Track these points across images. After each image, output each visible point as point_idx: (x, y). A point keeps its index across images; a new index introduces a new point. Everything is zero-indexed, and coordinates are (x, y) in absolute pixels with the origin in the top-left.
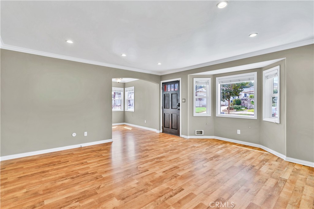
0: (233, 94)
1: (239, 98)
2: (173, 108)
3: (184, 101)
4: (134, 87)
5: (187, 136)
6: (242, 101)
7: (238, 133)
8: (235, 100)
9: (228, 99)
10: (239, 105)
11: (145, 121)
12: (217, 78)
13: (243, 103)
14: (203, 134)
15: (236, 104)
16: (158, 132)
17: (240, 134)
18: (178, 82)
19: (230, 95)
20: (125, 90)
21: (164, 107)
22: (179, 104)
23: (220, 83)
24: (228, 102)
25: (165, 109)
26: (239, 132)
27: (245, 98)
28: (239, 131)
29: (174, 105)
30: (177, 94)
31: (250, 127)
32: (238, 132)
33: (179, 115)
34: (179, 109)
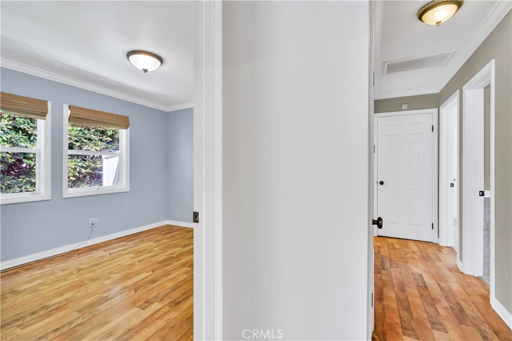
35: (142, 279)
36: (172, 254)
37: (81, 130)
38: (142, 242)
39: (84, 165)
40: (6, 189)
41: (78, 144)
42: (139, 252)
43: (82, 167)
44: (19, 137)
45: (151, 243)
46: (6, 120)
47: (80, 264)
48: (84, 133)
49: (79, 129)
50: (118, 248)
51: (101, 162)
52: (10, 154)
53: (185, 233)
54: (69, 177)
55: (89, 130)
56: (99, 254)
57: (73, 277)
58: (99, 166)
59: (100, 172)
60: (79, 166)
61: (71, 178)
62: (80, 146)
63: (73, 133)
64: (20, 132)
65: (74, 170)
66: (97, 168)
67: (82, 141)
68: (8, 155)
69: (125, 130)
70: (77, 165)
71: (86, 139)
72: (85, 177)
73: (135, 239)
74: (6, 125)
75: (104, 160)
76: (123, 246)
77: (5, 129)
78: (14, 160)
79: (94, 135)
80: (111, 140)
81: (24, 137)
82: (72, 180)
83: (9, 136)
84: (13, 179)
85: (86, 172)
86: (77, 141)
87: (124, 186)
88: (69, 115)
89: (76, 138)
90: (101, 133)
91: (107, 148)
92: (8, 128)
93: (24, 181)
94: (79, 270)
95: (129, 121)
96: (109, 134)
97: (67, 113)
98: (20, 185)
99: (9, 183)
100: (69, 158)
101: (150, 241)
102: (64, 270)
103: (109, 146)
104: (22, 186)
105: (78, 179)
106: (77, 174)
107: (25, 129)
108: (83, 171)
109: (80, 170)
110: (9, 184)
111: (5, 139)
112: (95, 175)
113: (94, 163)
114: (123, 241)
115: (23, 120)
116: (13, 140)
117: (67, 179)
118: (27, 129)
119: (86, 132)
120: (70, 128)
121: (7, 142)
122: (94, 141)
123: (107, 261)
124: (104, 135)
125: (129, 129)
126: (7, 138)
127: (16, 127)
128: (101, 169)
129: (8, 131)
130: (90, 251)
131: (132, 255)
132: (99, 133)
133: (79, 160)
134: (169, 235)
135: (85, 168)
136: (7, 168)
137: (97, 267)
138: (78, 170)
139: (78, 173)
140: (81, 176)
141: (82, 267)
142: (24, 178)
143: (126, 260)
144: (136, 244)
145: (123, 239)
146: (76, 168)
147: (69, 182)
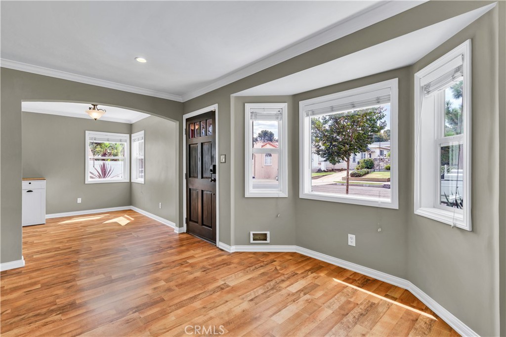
0: (354, 149)
1: (370, 157)
2: (204, 176)
3: (224, 161)
4: (143, 132)
5: (230, 245)
6: (376, 163)
7: (350, 244)
8: (364, 160)
9: (345, 158)
10: (371, 168)
11: (160, 204)
12: (302, 104)
13: (378, 165)
14: (268, 241)
15: (366, 168)
16: (177, 230)
17: (354, 245)
18: (212, 114)
19: (350, 149)
20: (132, 138)
21: (190, 174)
22: (214, 166)
23: (308, 115)
24: (346, 163)
25: (191, 179)
26: (352, 240)
27: (381, 157)
28: (351, 238)
29: (205, 169)
30: (212, 144)
31: (379, 230)
32: (349, 240)
33: (215, 194)
34: (215, 180)
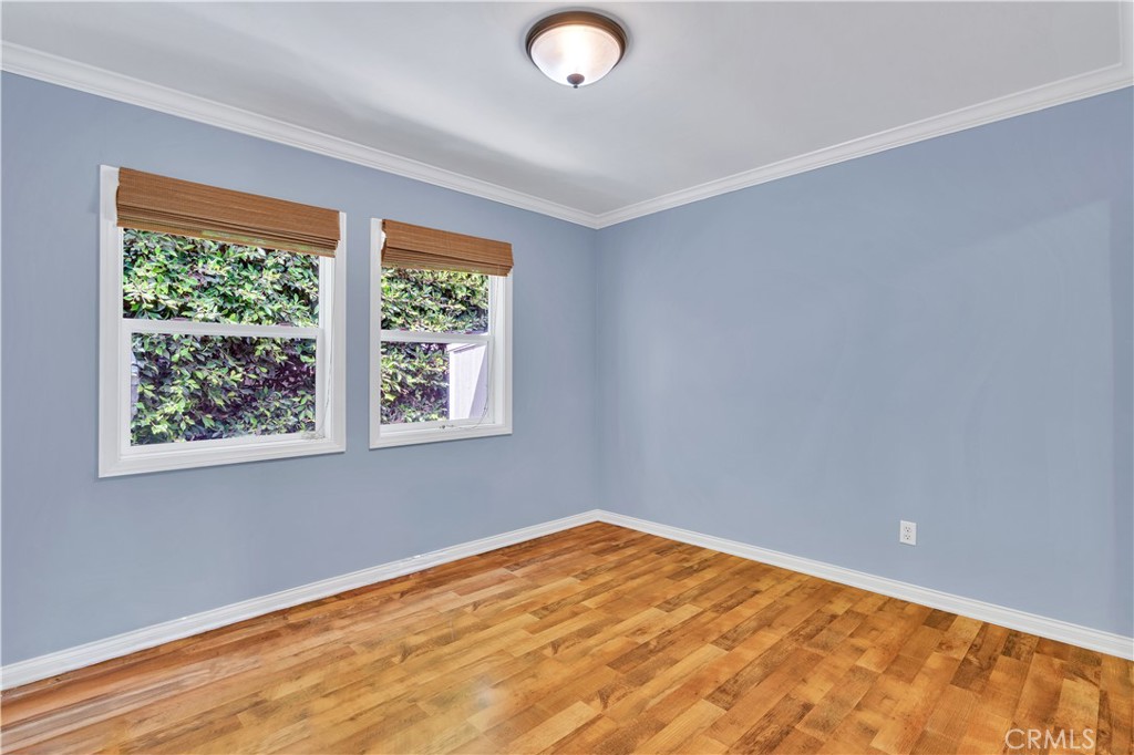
35: (578, 731)
36: (641, 631)
37: (405, 290)
38: (545, 572)
39: (411, 368)
40: (272, 418)
41: (400, 321)
42: (547, 612)
43: (408, 372)
44: (294, 307)
45: (569, 580)
46: (271, 272)
47: (407, 628)
48: (411, 297)
49: (402, 286)
50: (490, 587)
51: (445, 361)
52: (278, 345)
53: (654, 555)
54: (382, 395)
55: (421, 289)
56: (446, 599)
57: (390, 676)
58: (439, 370)
59: (442, 384)
60: (401, 370)
61: (388, 396)
62: (403, 325)
63: (391, 296)
64: (296, 297)
65: (392, 379)
66: (435, 374)
67: (407, 315)
68: (276, 348)
69: (501, 278)
70: (397, 368)
71: (414, 308)
72: (412, 393)
73: (529, 562)
74: (272, 283)
75: (452, 357)
76: (501, 581)
77: (270, 292)
78: (285, 358)
79: (431, 299)
80: (464, 308)
81: (303, 307)
82: (388, 401)
83: (276, 307)
84: (284, 397)
85: (414, 384)
86: (397, 315)
87: (499, 420)
88: (383, 240)
89: (395, 309)
90: (443, 295)
91: (456, 328)
92: (275, 290)
93: (304, 402)
94: (406, 652)
95: (510, 255)
96: (459, 297)
97: (378, 238)
98: (296, 411)
99: (278, 405)
100: (383, 353)
101: (568, 574)
102: (371, 645)
103: (460, 324)
104: (300, 412)
105: (400, 398)
106: (398, 388)
107: (303, 290)
108: (410, 380)
109: (404, 378)
110: (278, 409)
111: (270, 313)
112: (432, 390)
113: (430, 363)
114: (500, 564)
115: (300, 270)
116: (283, 315)
117: (379, 399)
118: (307, 291)
119: (416, 293)
120: (385, 284)
121: (273, 319)
122: (430, 314)
123: (468, 630)
124: (450, 297)
125: (510, 275)
126: (273, 312)
127: (290, 287)
128: (445, 377)
129: (276, 296)
130: (429, 587)
131: (528, 618)
132: (439, 295)
133: (401, 357)
134: (612, 558)
135: (414, 375)
136: (273, 374)
137: (447, 649)
138: (400, 378)
139: (400, 384)
140: (406, 392)
141: (414, 640)
142: (303, 396)
143: (516, 634)
144: (534, 581)
145: (499, 558)
146: (395, 375)
147: (383, 404)
